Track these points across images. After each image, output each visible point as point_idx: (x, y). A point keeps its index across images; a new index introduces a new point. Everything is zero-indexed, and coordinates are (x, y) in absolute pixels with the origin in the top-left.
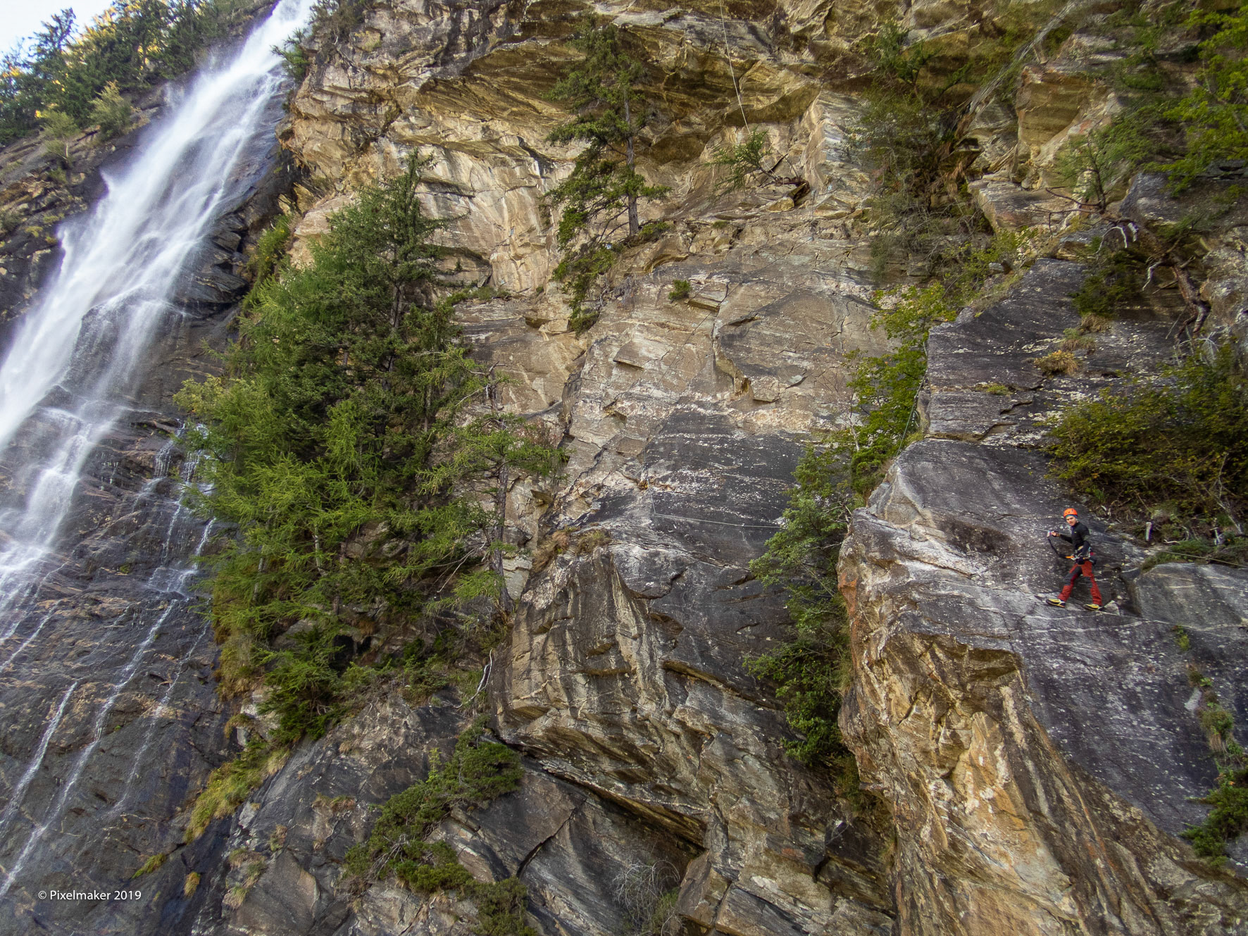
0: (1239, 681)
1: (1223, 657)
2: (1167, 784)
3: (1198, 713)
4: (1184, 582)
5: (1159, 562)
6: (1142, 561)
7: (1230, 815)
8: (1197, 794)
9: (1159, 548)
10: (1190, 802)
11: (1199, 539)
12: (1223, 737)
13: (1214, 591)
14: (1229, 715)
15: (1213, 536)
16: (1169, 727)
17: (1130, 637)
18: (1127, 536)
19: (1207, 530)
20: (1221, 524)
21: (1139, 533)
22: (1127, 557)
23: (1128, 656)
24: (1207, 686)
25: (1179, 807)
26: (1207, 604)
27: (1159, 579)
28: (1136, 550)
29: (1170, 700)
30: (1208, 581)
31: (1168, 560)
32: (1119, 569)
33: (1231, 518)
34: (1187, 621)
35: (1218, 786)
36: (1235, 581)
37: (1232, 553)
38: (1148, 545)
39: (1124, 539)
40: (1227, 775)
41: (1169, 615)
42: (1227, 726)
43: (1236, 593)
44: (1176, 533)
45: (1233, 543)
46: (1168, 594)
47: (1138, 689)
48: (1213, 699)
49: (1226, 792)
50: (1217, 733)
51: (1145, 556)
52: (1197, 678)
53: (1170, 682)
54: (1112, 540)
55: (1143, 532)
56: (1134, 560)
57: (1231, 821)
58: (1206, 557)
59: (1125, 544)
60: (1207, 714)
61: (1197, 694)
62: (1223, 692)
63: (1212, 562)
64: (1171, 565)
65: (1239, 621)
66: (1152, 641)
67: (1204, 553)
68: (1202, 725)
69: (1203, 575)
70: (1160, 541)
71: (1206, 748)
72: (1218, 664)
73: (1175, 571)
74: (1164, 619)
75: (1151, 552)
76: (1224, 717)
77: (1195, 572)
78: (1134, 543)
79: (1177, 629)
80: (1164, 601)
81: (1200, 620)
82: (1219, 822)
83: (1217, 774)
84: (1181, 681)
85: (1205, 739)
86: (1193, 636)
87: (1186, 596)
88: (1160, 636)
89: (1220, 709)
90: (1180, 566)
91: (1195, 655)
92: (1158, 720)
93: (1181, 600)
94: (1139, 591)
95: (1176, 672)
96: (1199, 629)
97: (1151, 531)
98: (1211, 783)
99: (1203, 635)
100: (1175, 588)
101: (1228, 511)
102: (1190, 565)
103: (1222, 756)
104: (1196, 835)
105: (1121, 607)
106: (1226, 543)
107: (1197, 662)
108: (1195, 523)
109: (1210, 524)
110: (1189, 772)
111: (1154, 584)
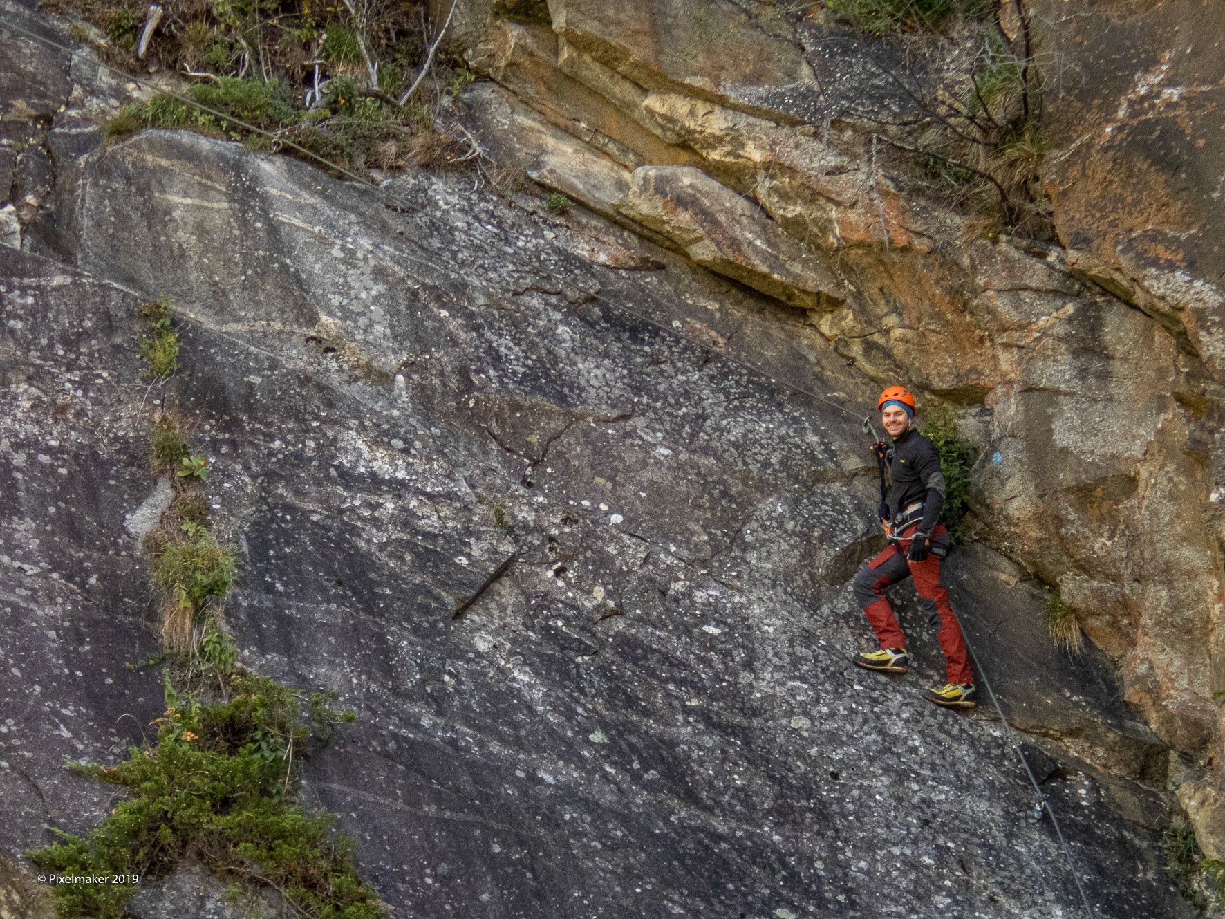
0: (271, 476)
1: (250, 409)
2: (31, 720)
3: (154, 545)
4: (204, 191)
5: (155, 122)
6: (116, 111)
7: (165, 817)
8: (100, 755)
9: (164, 84)
10: (77, 774)
11: (271, 81)
12: (199, 617)
13: (273, 229)
14: (227, 562)
15: (308, 80)
16: (73, 572)
17: (32, 312)
18: (93, 32)
19: (296, 60)
20: (333, 53)
21: (126, 31)
22: (77, 92)
23: (15, 364)
24: (191, 478)
25: (46, 784)
26: (247, 261)
27: (143, 169)
28: (105, 78)
29: (93, 496)
30: (264, 199)
31: (178, 123)
32: (48, 119)
33: (362, 42)
34: (186, 296)
35: (154, 741)
36: (329, 212)
37: (341, 138)
38: (139, 70)
39: (82, 40)
40: (184, 714)
41: (145, 273)
42: (213, 589)
43: (323, 243)
44: (218, 52)
45: (350, 110)
46: (156, 215)
47: (19, 459)
48: (200, 515)
49: (171, 756)
50: (184, 603)
51: (125, 99)
52: (172, 453)
53: (104, 452)
54: (49, 33)
55: (136, 30)
56: (94, 104)
57: (165, 832)
58: (276, 135)
59: (80, 55)
60: (175, 552)
61: (163, 495)
62: (227, 499)
63: (286, 151)
64: (185, 137)
65: (312, 320)
66: (84, 336)
67: (273, 124)
68: (155, 578)
69: (255, 179)
70: (174, 68)
71: (149, 639)
72: (233, 425)
73: (190, 156)
74: (130, 281)
75: (142, 92)
76: (213, 565)
77: (237, 167)
78: (107, 57)
79: (155, 313)
80: (142, 230)
81: (218, 301)
82: (135, 833)
83: (160, 709)
84: (132, 453)
85: (152, 616)
86: (191, 338)
87: (201, 230)
88: (108, 324)
89: (208, 542)
90: (205, 144)
91: (184, 390)
92: (48, 548)
93: (185, 237)
94: (86, 190)
95: (124, 428)
96: (210, 324)
97: (157, 32)
98: (139, 732)
99: (216, 341)
100: (178, 200)
101: (360, 22)
102: (230, 147)
103: (183, 666)
104: (71, 860)
105: (26, 228)
106: (334, 109)
107: (183, 409)
108: (272, 34)
109: (307, 47)
110: (94, 698)
111: (128, 180)
